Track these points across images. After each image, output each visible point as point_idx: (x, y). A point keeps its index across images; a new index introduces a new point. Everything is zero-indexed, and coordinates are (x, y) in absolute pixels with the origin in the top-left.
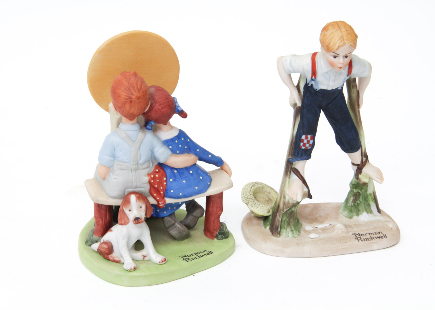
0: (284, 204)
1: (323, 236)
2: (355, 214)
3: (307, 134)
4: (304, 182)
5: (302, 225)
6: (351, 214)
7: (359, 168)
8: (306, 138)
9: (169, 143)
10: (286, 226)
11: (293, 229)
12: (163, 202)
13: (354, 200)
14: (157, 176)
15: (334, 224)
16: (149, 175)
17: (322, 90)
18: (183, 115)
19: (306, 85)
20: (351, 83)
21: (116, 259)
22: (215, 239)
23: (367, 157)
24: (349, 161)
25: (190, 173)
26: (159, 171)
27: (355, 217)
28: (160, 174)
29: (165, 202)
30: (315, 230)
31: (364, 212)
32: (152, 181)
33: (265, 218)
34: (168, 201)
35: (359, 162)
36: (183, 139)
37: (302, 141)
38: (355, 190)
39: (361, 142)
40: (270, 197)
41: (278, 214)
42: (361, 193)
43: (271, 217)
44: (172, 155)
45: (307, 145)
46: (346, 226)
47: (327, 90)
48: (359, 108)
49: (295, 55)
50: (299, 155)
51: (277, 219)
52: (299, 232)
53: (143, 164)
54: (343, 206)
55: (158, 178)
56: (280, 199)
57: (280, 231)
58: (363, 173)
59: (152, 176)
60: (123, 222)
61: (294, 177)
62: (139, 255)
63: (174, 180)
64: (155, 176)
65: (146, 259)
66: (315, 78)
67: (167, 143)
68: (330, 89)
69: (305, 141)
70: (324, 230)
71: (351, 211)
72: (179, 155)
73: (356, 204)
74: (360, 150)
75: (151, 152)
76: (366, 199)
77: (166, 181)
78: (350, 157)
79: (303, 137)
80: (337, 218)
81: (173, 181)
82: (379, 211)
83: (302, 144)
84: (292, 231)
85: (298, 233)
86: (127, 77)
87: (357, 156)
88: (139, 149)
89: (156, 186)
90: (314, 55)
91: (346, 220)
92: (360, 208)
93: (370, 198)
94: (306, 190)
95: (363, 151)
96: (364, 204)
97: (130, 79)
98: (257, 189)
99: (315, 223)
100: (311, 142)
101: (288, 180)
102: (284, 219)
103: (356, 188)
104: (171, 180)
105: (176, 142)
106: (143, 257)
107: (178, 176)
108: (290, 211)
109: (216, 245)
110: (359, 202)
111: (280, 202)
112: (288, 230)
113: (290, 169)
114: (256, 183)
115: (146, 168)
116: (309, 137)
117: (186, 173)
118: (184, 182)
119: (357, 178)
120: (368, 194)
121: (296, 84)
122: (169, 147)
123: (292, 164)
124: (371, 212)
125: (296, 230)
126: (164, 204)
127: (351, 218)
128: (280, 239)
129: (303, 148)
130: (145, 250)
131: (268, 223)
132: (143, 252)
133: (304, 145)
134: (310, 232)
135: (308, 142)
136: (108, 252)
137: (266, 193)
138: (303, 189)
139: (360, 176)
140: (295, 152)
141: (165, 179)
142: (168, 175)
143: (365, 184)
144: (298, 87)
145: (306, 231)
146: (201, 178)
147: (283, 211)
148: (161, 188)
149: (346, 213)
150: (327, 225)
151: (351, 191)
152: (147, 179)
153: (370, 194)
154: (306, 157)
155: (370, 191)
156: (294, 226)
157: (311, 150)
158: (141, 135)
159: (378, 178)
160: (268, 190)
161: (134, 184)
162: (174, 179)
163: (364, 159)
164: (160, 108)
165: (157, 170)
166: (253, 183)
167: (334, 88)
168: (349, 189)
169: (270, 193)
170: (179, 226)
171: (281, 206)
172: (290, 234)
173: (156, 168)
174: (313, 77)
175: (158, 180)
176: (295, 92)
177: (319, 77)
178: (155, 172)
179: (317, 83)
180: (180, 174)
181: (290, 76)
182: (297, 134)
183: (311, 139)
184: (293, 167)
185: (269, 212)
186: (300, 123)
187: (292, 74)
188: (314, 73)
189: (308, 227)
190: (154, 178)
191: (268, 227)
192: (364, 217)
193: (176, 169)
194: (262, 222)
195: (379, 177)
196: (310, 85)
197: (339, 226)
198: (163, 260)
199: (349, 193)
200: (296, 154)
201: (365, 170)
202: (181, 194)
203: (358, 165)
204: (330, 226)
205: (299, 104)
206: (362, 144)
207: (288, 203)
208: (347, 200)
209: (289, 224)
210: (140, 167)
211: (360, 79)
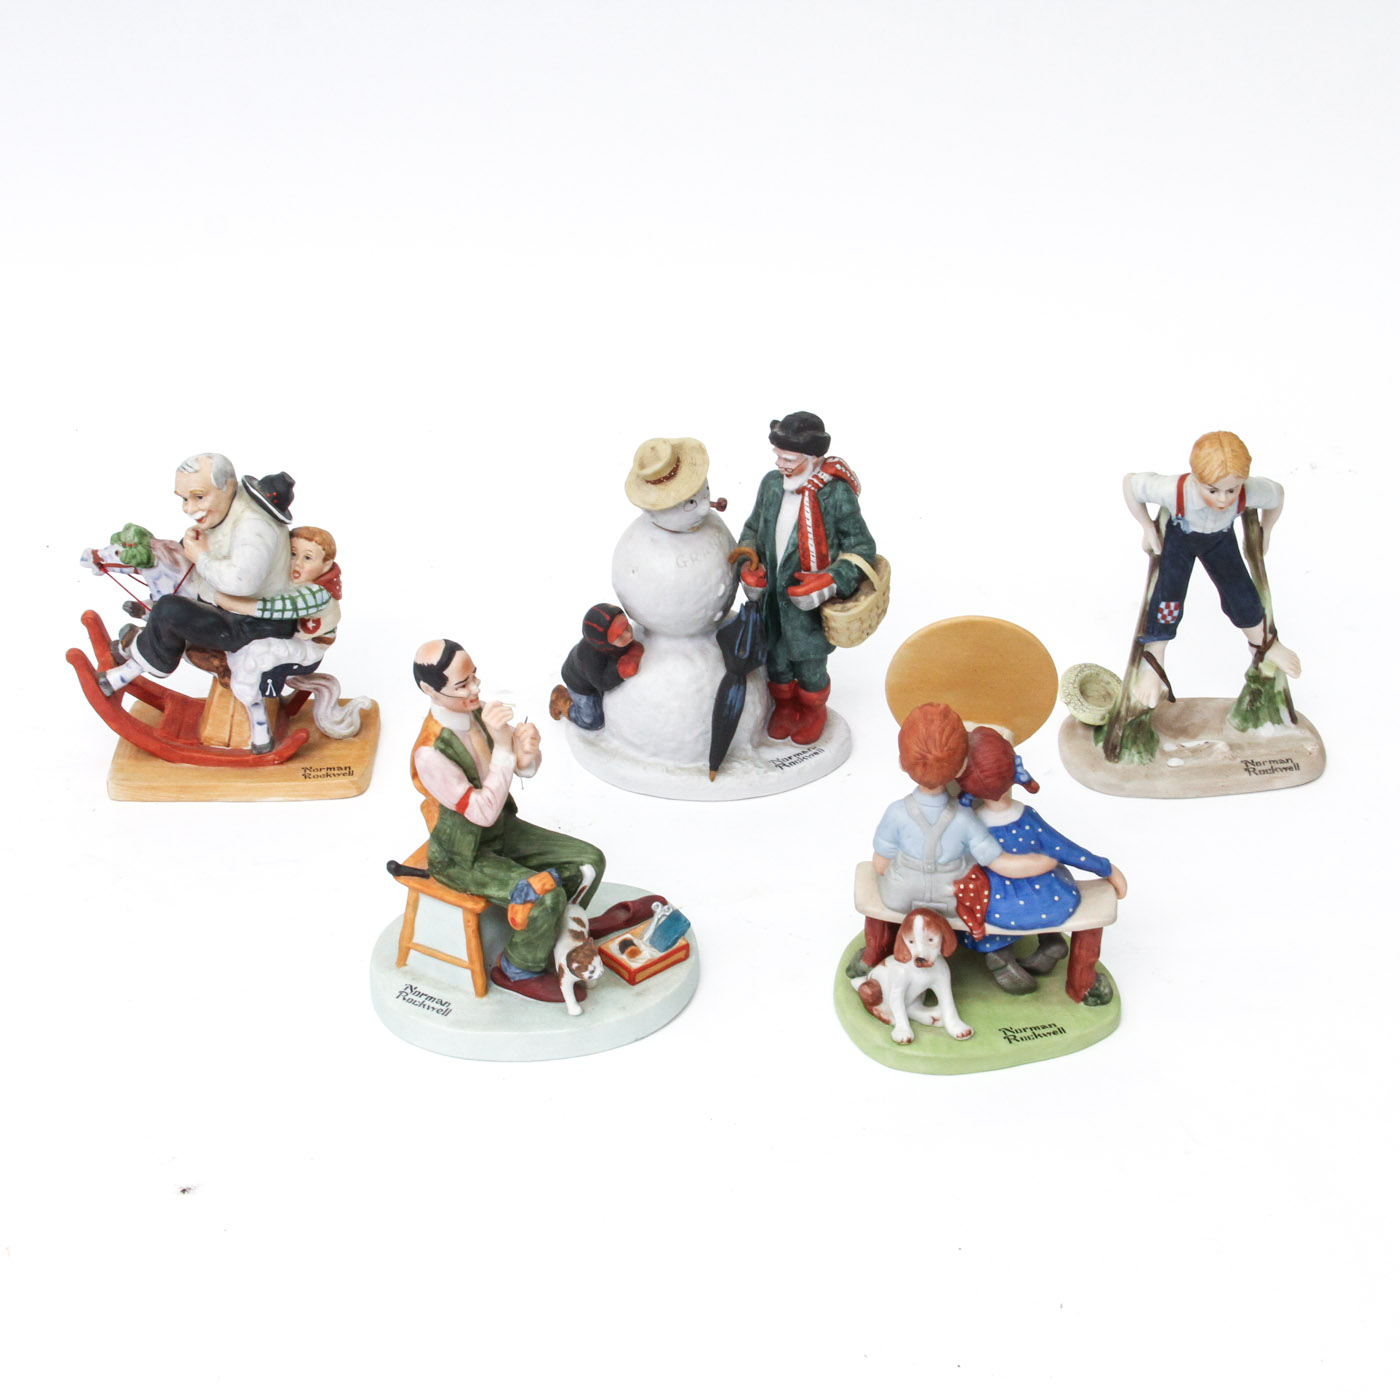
0: (1128, 709)
1: (1192, 762)
2: (1250, 724)
3: (1168, 601)
4: (1163, 675)
5: (1158, 742)
6: (1245, 725)
7: (1260, 652)
8: (1168, 607)
9: (999, 834)
10: (1129, 745)
11: (1142, 749)
12: (979, 931)
13: (1251, 701)
14: (971, 886)
15: (1213, 741)
16: (956, 883)
17: (1194, 534)
18: (1032, 787)
19: (1170, 522)
20: (1249, 517)
21: (884, 1017)
22: (1082, 1004)
23: (1274, 631)
24: (1245, 640)
25: (1034, 889)
26: (977, 878)
27: (1251, 731)
28: (979, 883)
29: (984, 931)
30: (1180, 753)
31: (1266, 721)
32: (961, 895)
33: (1098, 729)
34: (990, 929)
35: (1259, 642)
36: (1027, 828)
37: (1161, 611)
38: (1253, 686)
39: (1264, 609)
40: (1110, 691)
41: (1117, 726)
42: (1262, 690)
43: (1106, 728)
44: (1001, 854)
45: (1169, 618)
46: (1232, 746)
47: (1203, 534)
48: (1262, 555)
49: (1154, 474)
50: (1156, 633)
51: (1114, 733)
52: (1152, 755)
53: (946, 864)
54: (1233, 710)
55: (972, 891)
56: (1122, 701)
57: (1119, 753)
58: (1265, 661)
59: (962, 887)
60: (901, 958)
61: (1146, 666)
62: (925, 1015)
63: (1004, 898)
64: (966, 887)
65: (938, 1024)
66: (1183, 516)
67: (996, 832)
68: (1208, 531)
69: (1166, 612)
70: (1195, 751)
71: (1245, 719)
72: (1017, 856)
73: (1254, 708)
74: (1261, 624)
75: (961, 846)
76: (1272, 699)
77: (988, 897)
78: (1247, 635)
79: (1163, 605)
80: (1220, 730)
81: (1001, 898)
82: (1294, 718)
83: (1160, 616)
84: (1139, 753)
85: (1149, 757)
86: (929, 717)
87: (1257, 632)
88: (940, 837)
89: (968, 904)
90: (1183, 478)
91: (1235, 735)
92: (1261, 715)
93: (1279, 699)
94: (1165, 688)
95: (1268, 623)
96: (1268, 707)
97: (932, 721)
98: (1086, 676)
99: (1181, 738)
100: (1176, 613)
101: (1135, 670)
102: (1127, 733)
103: (1254, 682)
104: (998, 897)
105: (1014, 832)
106: (932, 1020)
107: (1011, 891)
108: (1138, 720)
109: (1077, 1016)
110: (1258, 704)
111: (1121, 705)
112: (1134, 751)
113: (1139, 653)
114: (1085, 665)
115: (951, 871)
116: (1172, 605)
117: (1028, 889)
118: (1022, 903)
119: (1257, 668)
120: (1276, 691)
121: (1154, 518)
122: (998, 840)
123: (1142, 646)
124: (1279, 721)
125: (1146, 750)
126: (981, 935)
127: (1244, 730)
128: (1119, 766)
129: (1163, 622)
130: (936, 1008)
131: (1101, 737)
132: (935, 1012)
133: (1164, 617)
134: (1170, 755)
135: (1171, 613)
136: (871, 1001)
137: (1103, 684)
138: (1160, 687)
139: (1261, 665)
140: (1148, 628)
141: (986, 893)
142: (993, 886)
143: (1271, 681)
144: (1157, 523)
145: (1164, 753)
146: (1056, 898)
147: (1126, 720)
148: (978, 907)
149: (1236, 721)
150: (1202, 743)
151: (1247, 687)
152: (951, 889)
153: (1279, 693)
154: (1167, 637)
155: (1279, 687)
156: (1144, 745)
157: (1175, 625)
158: (946, 815)
159: (1291, 669)
160: (1106, 678)
161: (928, 896)
162: (1003, 894)
163: (1270, 636)
164: (982, 776)
165: (974, 876)
166: (1080, 666)
167: (1216, 531)
168: (1243, 682)
169: (1108, 683)
170: (1013, 971)
171: (1123, 713)
172: (1136, 758)
173: (973, 872)
174: (1180, 515)
175: (972, 895)
176: (1152, 531)
177: (1190, 516)
178: (967, 880)
179: (1187, 523)
180: (1015, 889)
181: (1144, 506)
182: (1152, 599)
183: (1176, 609)
184: (1145, 650)
185: (1103, 718)
186: (1158, 581)
187: (1148, 505)
188: (1181, 508)
189: (1168, 745)
190: (965, 891)
191: (1101, 744)
192: (1267, 730)
193: (1009, 879)
194: (1092, 733)
195: (1293, 667)
196: (1175, 524)
197: (1221, 746)
198: (965, 1033)
199: (1244, 688)
200: (1151, 631)
201: (1269, 655)
202: (1013, 923)
203: (1257, 647)
204: (1207, 745)
205: (1158, 552)
206: (1267, 612)
207: (1135, 708)
208: (1240, 700)
209: (1134, 742)
210: (939, 868)
211: (1266, 513)
